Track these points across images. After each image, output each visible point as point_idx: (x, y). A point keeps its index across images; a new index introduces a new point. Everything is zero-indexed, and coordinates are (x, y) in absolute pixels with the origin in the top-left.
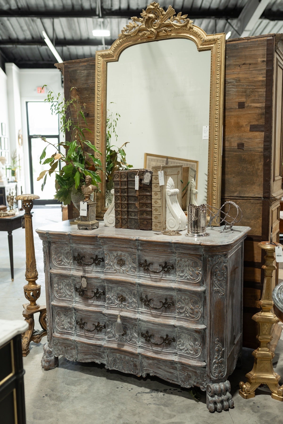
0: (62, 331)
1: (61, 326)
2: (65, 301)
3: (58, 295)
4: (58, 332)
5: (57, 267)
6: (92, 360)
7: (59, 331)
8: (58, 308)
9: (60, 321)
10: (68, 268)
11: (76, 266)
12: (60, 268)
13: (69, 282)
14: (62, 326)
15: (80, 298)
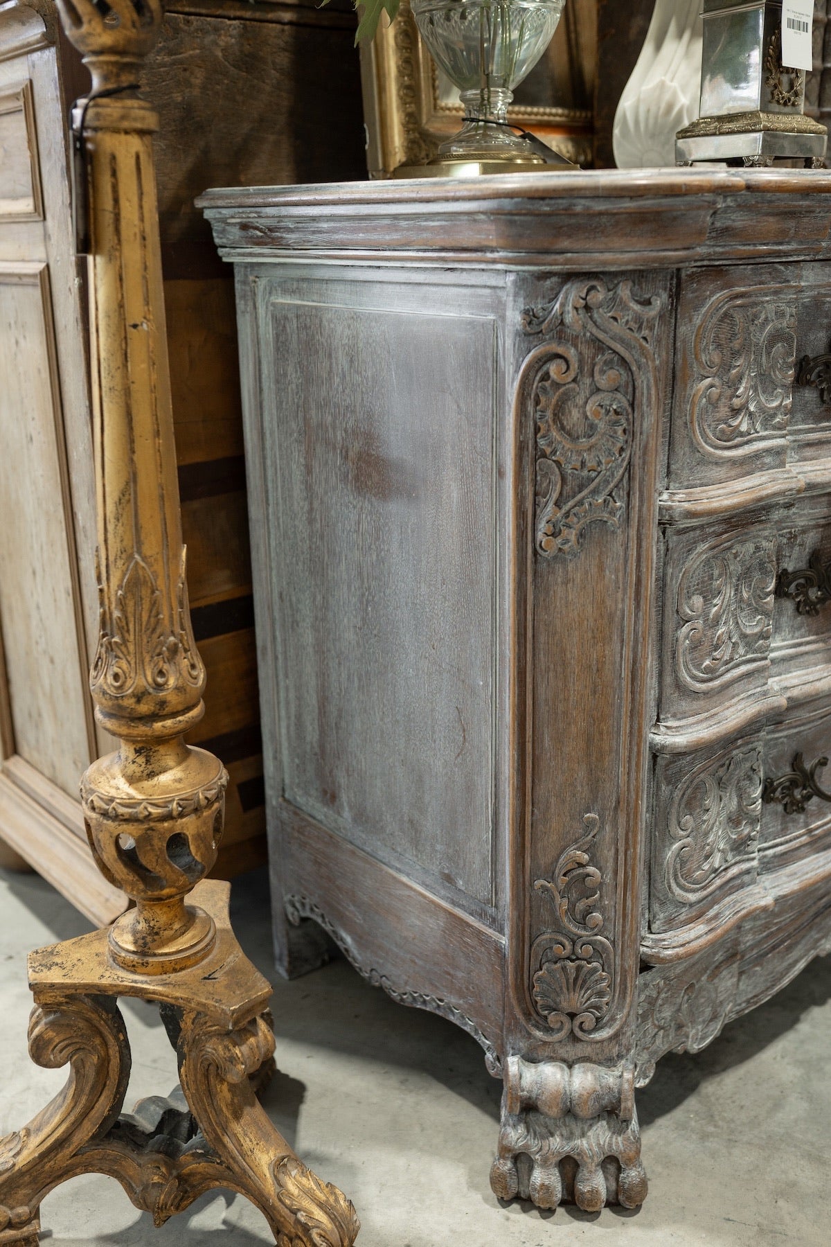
0: (705, 893)
1: (699, 868)
2: (731, 691)
3: (698, 667)
4: (682, 917)
5: (718, 463)
6: (812, 954)
7: (691, 905)
8: (692, 763)
9: (695, 838)
10: (768, 451)
11: (804, 421)
12: (733, 462)
13: (757, 548)
14: (706, 867)
15: (799, 628)
